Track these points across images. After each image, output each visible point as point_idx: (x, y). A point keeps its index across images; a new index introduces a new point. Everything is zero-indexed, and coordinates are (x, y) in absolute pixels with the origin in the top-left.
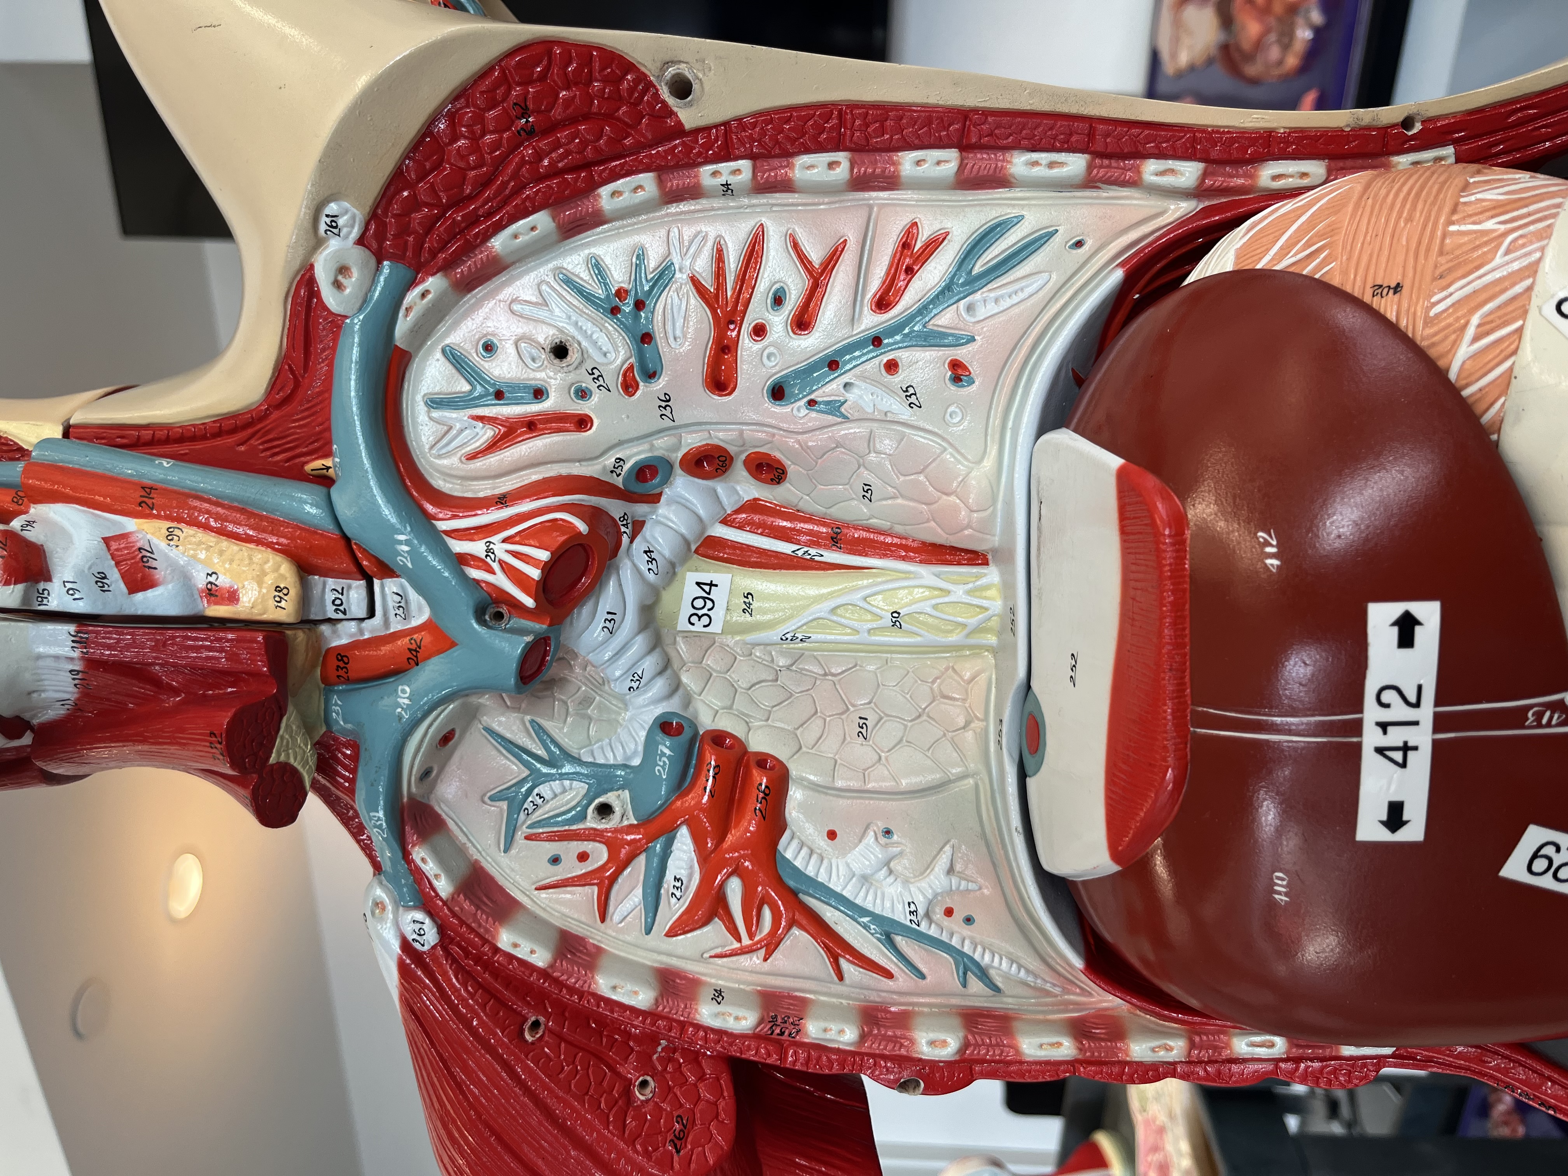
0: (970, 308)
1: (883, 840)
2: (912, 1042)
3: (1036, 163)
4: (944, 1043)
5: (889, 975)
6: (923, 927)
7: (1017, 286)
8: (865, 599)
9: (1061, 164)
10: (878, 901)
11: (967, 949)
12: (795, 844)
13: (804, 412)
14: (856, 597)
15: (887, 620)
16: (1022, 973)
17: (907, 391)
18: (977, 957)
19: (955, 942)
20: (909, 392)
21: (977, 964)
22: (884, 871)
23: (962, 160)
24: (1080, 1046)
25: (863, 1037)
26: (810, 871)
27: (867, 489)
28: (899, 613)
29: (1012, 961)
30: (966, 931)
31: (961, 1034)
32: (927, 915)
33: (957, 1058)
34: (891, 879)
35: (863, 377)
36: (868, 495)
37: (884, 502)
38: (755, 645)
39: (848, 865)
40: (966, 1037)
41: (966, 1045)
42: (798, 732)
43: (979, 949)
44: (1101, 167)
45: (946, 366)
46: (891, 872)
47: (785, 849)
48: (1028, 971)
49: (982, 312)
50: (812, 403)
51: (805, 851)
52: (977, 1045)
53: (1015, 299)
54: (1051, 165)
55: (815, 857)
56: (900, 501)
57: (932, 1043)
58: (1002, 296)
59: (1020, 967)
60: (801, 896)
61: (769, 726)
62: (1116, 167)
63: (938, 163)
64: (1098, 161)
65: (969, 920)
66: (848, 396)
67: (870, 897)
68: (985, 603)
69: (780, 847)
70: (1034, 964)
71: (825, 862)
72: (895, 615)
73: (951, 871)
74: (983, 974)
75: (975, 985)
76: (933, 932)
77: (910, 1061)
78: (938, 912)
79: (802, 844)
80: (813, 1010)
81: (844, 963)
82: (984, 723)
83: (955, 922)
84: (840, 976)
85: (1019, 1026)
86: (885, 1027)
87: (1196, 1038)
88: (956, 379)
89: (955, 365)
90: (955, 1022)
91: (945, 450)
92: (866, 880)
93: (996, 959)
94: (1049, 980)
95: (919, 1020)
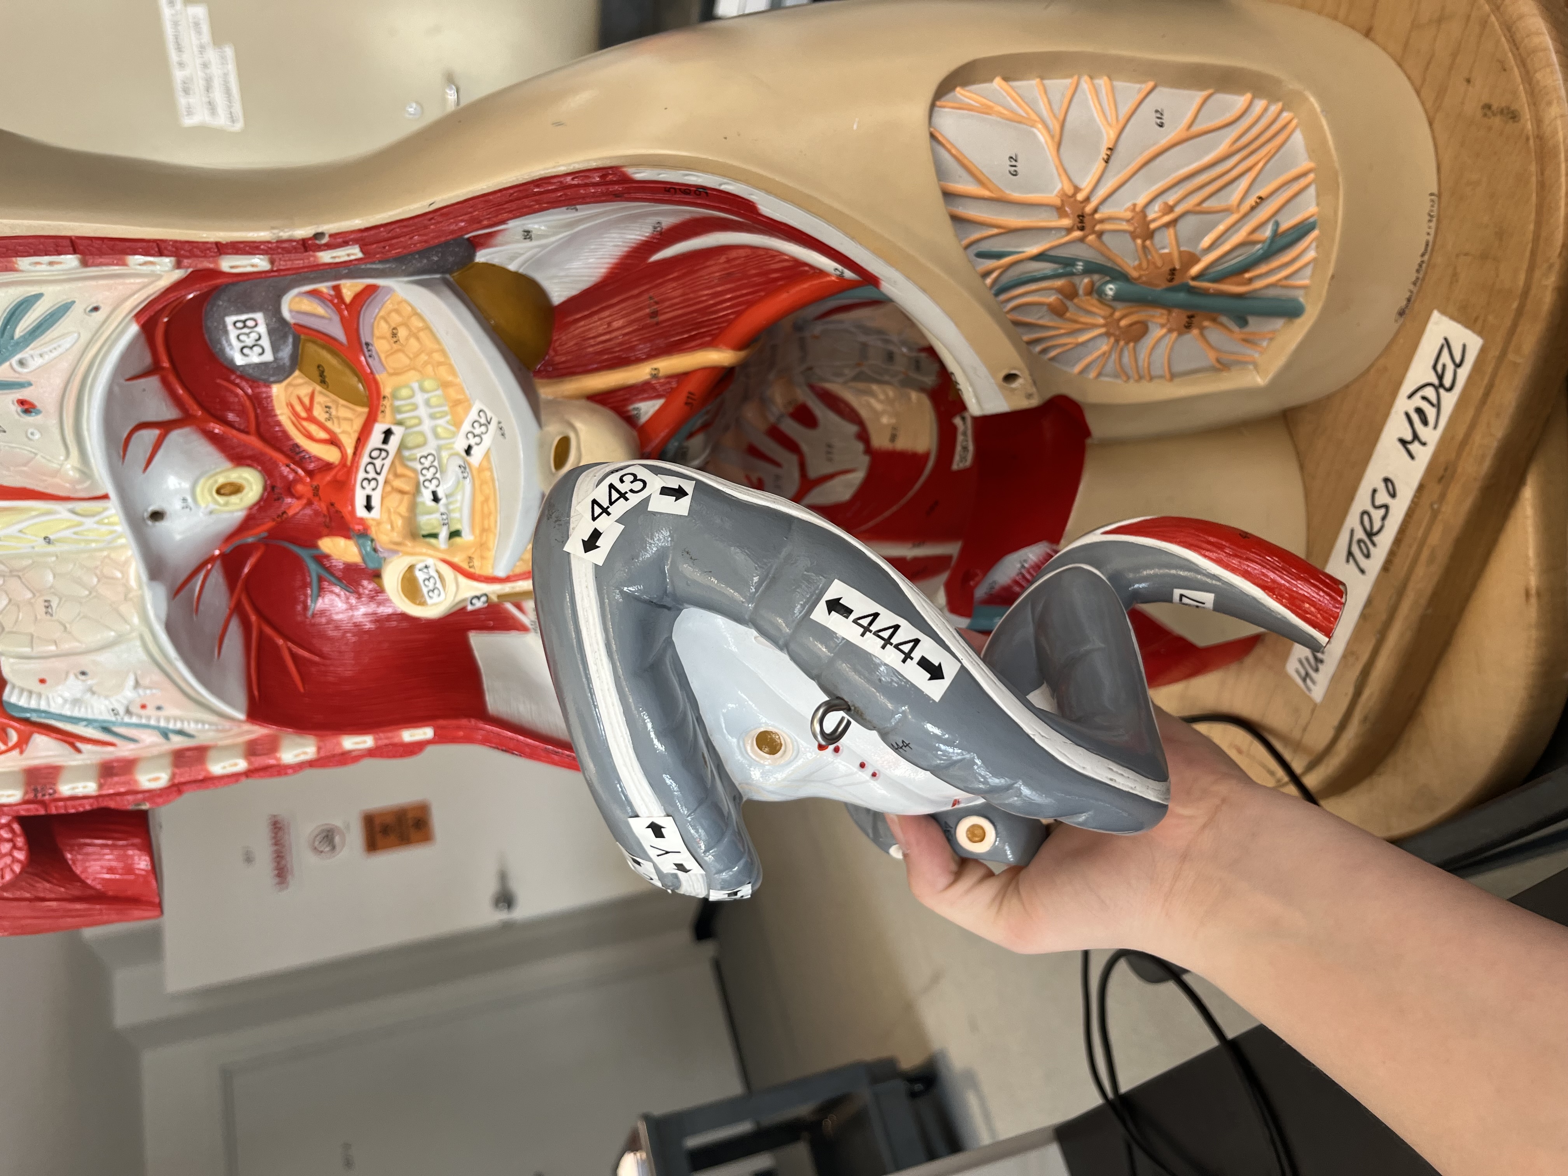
0: (21, 363)
1: (82, 678)
2: (136, 782)
3: (37, 263)
4: (159, 778)
5: (112, 745)
6: (127, 719)
7: (53, 344)
8: (20, 530)
9: (58, 263)
10: (90, 711)
11: (162, 724)
12: (16, 691)
14: (13, 529)
15: (42, 541)
16: (207, 726)
18: (171, 726)
19: (153, 722)
21: (173, 729)
22: (89, 694)
24: (250, 762)
25: (101, 786)
26: (33, 704)
28: (49, 538)
29: (198, 721)
30: (159, 713)
31: (170, 770)
32: (128, 712)
33: (170, 784)
34: (96, 697)
39: (60, 696)
40: (174, 771)
41: (174, 775)
43: (173, 721)
44: (92, 258)
45: (15, 403)
46: (94, 694)
47: (10, 698)
48: (210, 724)
49: (33, 365)
51: (25, 694)
52: (182, 774)
53: (55, 354)
54: (51, 263)
55: (34, 696)
57: (150, 780)
58: (46, 351)
59: (204, 723)
60: (32, 719)
62: (106, 258)
64: (87, 256)
65: (159, 708)
67: (83, 709)
69: (5, 696)
70: (214, 718)
71: (43, 697)
72: (46, 538)
73: (137, 684)
74: (181, 733)
75: (177, 739)
76: (134, 720)
77: (136, 792)
78: (135, 709)
79: (22, 690)
80: (64, 775)
81: (79, 745)
82: (140, 592)
83: (150, 711)
84: (78, 751)
85: (211, 754)
86: (116, 775)
87: (321, 744)
88: (27, 411)
89: (22, 402)
90: (167, 761)
91: (36, 454)
92: (76, 702)
93: (186, 724)
94: (227, 725)
95: (141, 766)
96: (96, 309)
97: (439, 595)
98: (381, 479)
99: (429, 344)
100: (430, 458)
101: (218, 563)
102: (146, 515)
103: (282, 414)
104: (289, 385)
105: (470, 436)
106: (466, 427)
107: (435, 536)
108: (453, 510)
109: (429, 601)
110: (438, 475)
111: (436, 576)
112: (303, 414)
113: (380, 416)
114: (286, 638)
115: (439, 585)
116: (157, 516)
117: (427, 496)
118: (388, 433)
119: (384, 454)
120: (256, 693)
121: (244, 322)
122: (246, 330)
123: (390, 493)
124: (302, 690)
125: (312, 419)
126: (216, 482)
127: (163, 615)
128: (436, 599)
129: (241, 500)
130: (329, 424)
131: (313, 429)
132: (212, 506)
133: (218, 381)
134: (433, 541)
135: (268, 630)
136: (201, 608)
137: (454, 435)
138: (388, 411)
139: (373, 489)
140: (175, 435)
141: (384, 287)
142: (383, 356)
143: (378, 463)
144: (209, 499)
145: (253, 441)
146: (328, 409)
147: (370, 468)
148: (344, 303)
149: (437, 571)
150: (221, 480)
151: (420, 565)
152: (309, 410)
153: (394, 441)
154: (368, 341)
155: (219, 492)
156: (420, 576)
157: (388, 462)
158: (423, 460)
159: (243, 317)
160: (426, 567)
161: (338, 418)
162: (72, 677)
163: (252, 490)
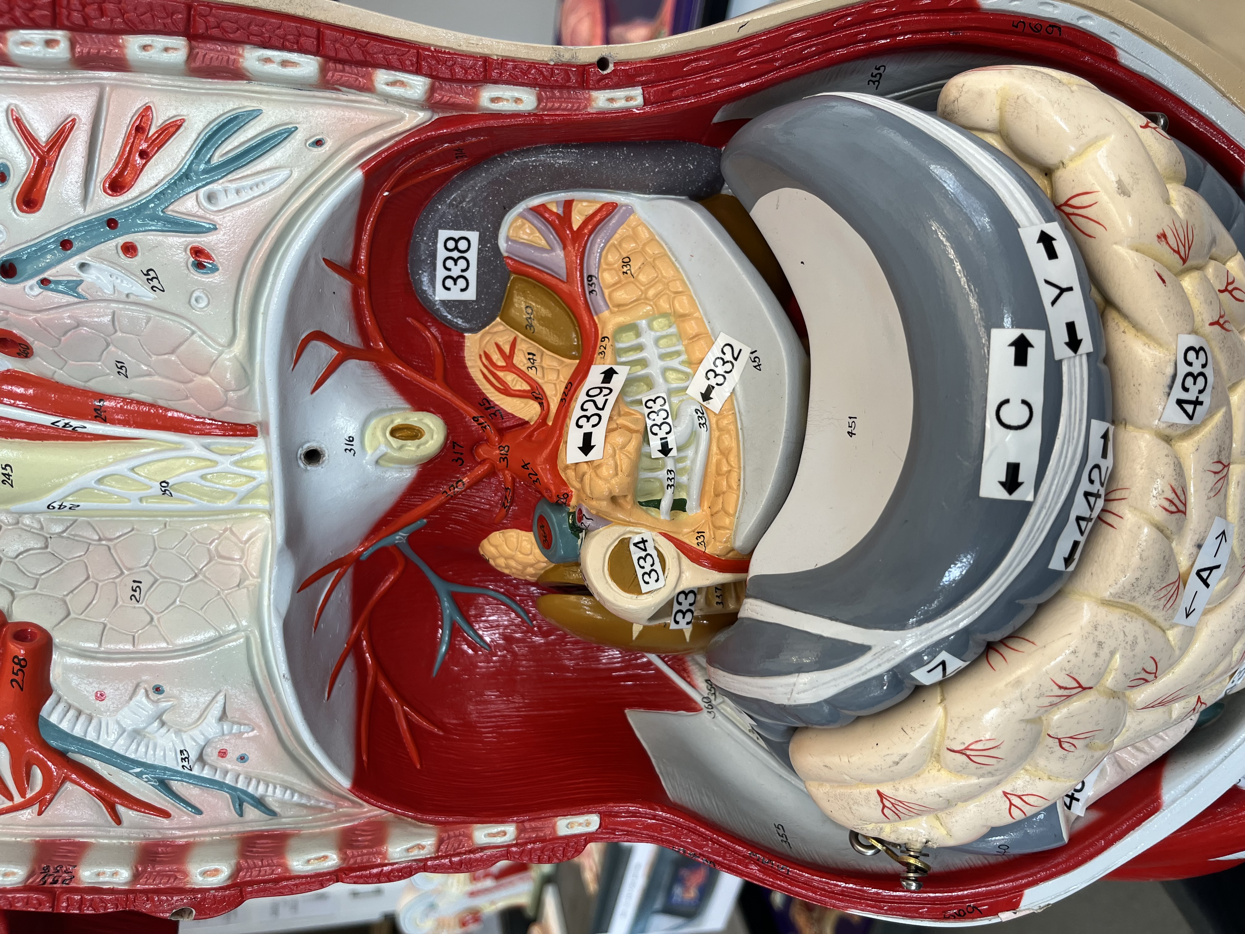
0: (210, 198)
1: (154, 696)
2: (186, 874)
3: (268, 60)
4: (216, 872)
5: (166, 814)
6: (196, 772)
7: (257, 179)
8: (132, 469)
9: (294, 64)
10: (151, 752)
11: (240, 785)
12: (61, 707)
13: (37, 290)
14: (123, 468)
15: (156, 489)
16: (296, 798)
17: (148, 274)
18: (251, 790)
19: (229, 780)
20: (149, 275)
21: (252, 797)
22: (156, 724)
23: (191, 49)
24: (344, 856)
25: (136, 876)
26: (78, 731)
27: (120, 367)
28: (167, 483)
29: (286, 788)
30: (239, 767)
31: (233, 862)
32: (201, 759)
33: (229, 882)
34: (164, 730)
35: (100, 258)
36: (123, 371)
37: (142, 379)
38: (21, 514)
39: (118, 723)
40: (238, 864)
41: (238, 869)
42: (68, 599)
43: (254, 782)
44: (335, 70)
45: (188, 252)
46: (163, 724)
47: (50, 714)
48: (301, 794)
49: (224, 202)
50: (45, 282)
51: (72, 713)
52: (249, 868)
53: (257, 192)
54: (284, 63)
55: (82, 719)
56: (157, 378)
57: (204, 873)
58: (244, 188)
59: (293, 791)
60: (70, 755)
61: (37, 594)
62: (350, 73)
63: (166, 50)
64: (331, 64)
65: (242, 758)
66: (84, 276)
67: (142, 749)
68: (254, 473)
69: (44, 712)
70: (307, 786)
71: (94, 722)
72: (164, 484)
73: (223, 717)
74: (260, 803)
75: (252, 813)
76: (206, 773)
77: (181, 891)
78: (211, 755)
79: (69, 707)
80: (90, 855)
81: (121, 809)
82: (259, 580)
83: (228, 764)
84: (118, 820)
85: (292, 843)
86: (161, 863)
87: (445, 835)
88: (199, 266)
89: (197, 252)
90: (233, 848)
91: (193, 333)
92: (137, 734)
93: (271, 789)
94: (322, 800)
95: (195, 852)
96: (319, 143)
97: (657, 581)
98: (605, 414)
99: (668, 273)
100: (660, 401)
101: (350, 571)
102: (301, 452)
103: (473, 367)
104: (488, 333)
105: (711, 375)
106: (708, 364)
107: (656, 504)
108: (683, 471)
109: (644, 588)
110: (669, 420)
111: (654, 554)
112: (501, 363)
113: (598, 357)
114: (404, 700)
115: (658, 567)
116: (313, 456)
117: (655, 443)
118: (609, 375)
119: (606, 391)
120: (365, 758)
121: (457, 241)
122: (455, 254)
123: (614, 430)
124: (418, 767)
125: (511, 367)
126: (392, 421)
127: (284, 610)
128: (653, 585)
129: (418, 447)
130: (532, 373)
131: (510, 378)
132: (383, 449)
133: (409, 320)
134: (653, 511)
135: (384, 685)
136: (322, 625)
137: (688, 377)
138: (609, 351)
139: (594, 426)
140: (352, 365)
141: (622, 206)
142: (606, 292)
143: (600, 400)
144: (382, 439)
145: (437, 388)
146: (531, 356)
147: (590, 406)
148: (571, 228)
149: (656, 548)
150: (398, 421)
151: (637, 539)
152: (509, 358)
153: (617, 382)
154: (594, 273)
155: (393, 433)
156: (636, 554)
157: (612, 399)
158: (650, 404)
159: (456, 234)
160: (644, 541)
161: (543, 368)
162: (140, 696)
163: (432, 438)
